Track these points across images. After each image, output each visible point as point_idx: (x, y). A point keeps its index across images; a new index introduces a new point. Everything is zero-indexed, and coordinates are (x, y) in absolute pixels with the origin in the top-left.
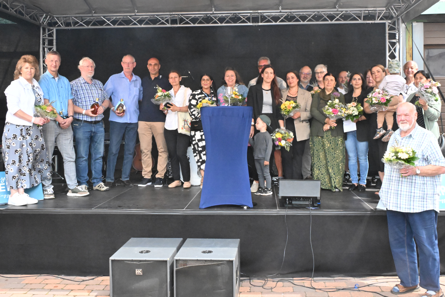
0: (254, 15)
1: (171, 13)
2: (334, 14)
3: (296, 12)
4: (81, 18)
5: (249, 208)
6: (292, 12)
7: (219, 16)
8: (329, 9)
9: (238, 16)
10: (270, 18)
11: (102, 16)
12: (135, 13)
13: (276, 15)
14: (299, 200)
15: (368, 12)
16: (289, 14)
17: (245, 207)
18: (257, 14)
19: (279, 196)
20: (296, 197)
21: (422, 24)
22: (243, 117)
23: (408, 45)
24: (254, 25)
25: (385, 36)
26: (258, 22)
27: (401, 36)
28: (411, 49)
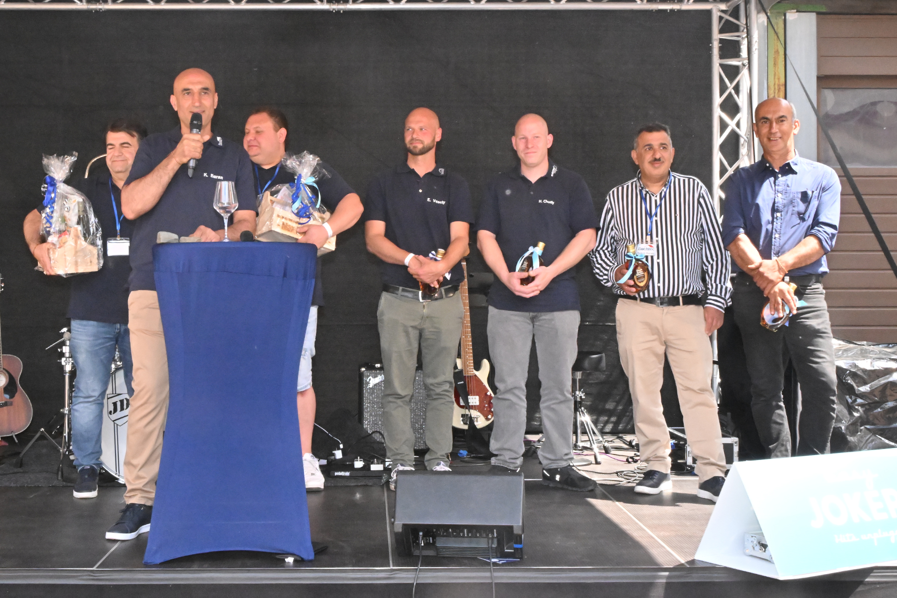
5: (300, 562)
14: (457, 536)
17: (290, 560)
19: (396, 523)
20: (446, 527)
21: (813, 16)
22: (285, 275)
23: (775, 75)
24: (334, 9)
25: (711, 49)
26: (346, 1)
27: (754, 49)
28: (783, 88)
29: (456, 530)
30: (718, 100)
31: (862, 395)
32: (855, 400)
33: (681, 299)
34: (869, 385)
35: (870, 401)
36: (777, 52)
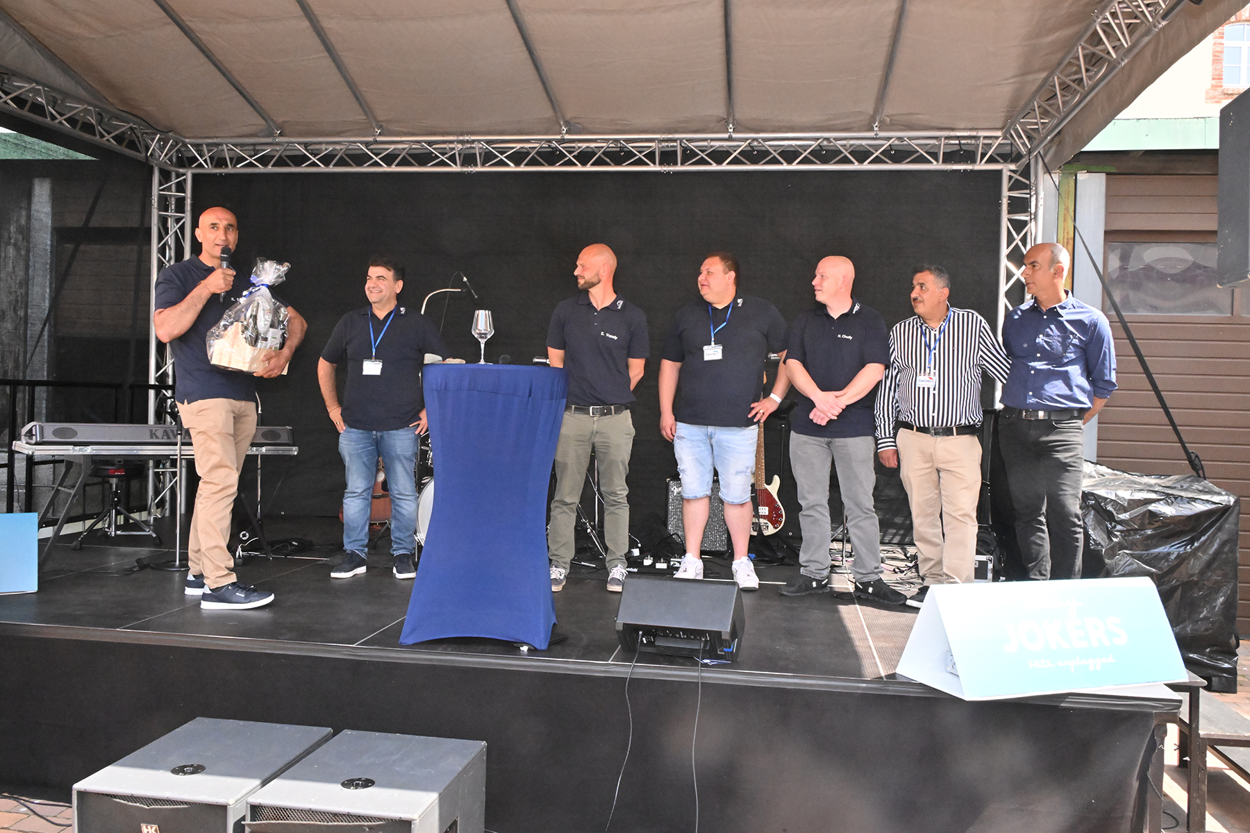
0: (667, 146)
1: (461, 138)
2: (870, 145)
3: (770, 140)
4: (251, 148)
5: (533, 651)
6: (760, 138)
7: (579, 148)
8: (854, 132)
9: (625, 147)
10: (706, 155)
11: (299, 144)
12: (375, 136)
13: (722, 146)
14: (674, 636)
15: (957, 142)
16: (755, 143)
17: (525, 649)
18: (675, 144)
19: (618, 621)
20: (665, 629)
21: (1103, 176)
22: (530, 395)
23: (1064, 230)
24: (665, 171)
25: (1000, 205)
26: (675, 164)
27: (1039, 205)
28: (1071, 242)
29: (675, 631)
30: (1005, 251)
31: (1121, 522)
32: (1115, 527)
33: (954, 429)
34: (1128, 513)
35: (1129, 528)
36: (1067, 209)
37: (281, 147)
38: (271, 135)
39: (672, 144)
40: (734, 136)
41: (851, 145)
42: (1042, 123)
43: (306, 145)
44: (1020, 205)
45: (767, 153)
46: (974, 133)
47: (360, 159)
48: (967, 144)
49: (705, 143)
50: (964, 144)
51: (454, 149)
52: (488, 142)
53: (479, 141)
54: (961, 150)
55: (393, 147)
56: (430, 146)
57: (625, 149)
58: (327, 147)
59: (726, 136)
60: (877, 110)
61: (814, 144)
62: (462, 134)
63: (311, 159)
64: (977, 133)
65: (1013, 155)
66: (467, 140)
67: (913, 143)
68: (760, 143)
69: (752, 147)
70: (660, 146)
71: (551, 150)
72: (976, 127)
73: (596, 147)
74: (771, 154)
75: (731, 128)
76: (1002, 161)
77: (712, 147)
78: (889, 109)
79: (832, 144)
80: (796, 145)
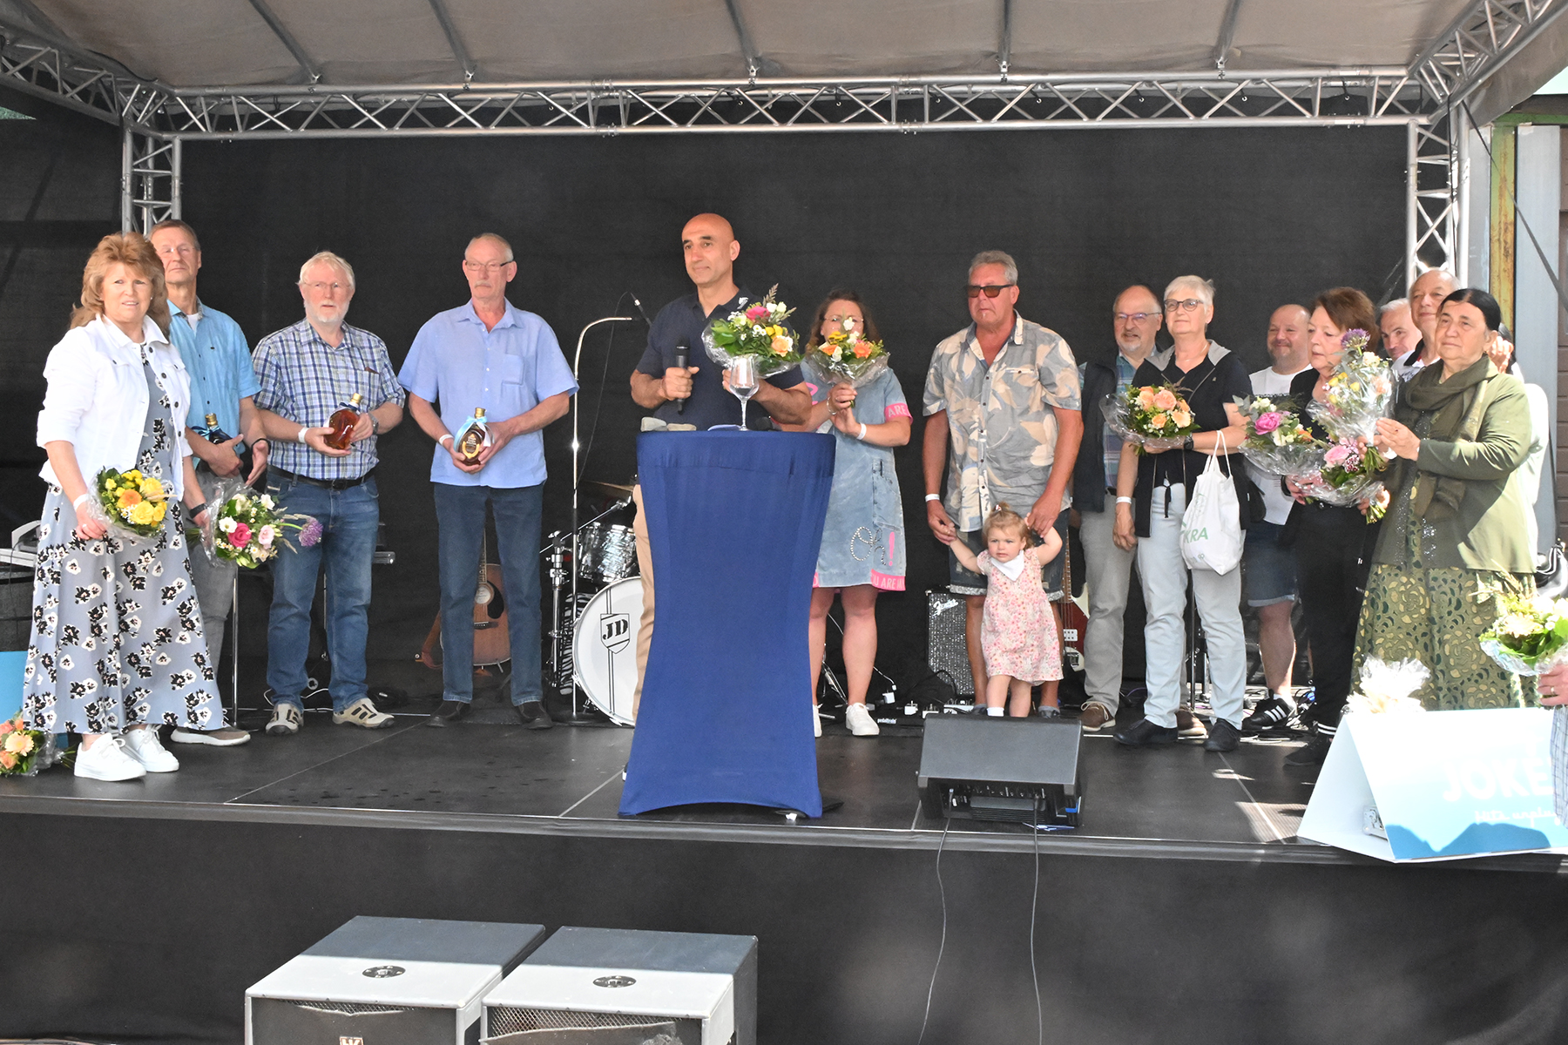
0: (908, 93)
1: (597, 84)
2: (1209, 89)
3: (1065, 83)
4: (271, 100)
5: (804, 819)
6: (1048, 81)
7: (774, 96)
8: (1188, 71)
9: (846, 95)
10: (967, 106)
11: (347, 94)
12: (465, 82)
13: (990, 92)
14: (997, 795)
15: (1340, 83)
16: (1040, 88)
17: (792, 817)
18: (919, 89)
19: (921, 776)
20: (983, 783)
21: (1557, 129)
22: (791, 471)
23: (1500, 210)
24: (905, 130)
25: (1405, 177)
26: (921, 120)
27: (1464, 176)
28: (1511, 228)
29: (999, 787)
30: (1414, 245)
36: (1504, 180)
37: (318, 99)
38: (304, 80)
39: (914, 89)
40: (1010, 78)
41: (1184, 90)
42: (1466, 59)
43: (355, 96)
44: (1434, 177)
45: (1057, 102)
46: (1365, 72)
47: (441, 115)
48: (1356, 86)
49: (964, 88)
50: (1350, 87)
51: (585, 99)
52: (635, 89)
53: (624, 88)
54: (1346, 94)
55: (489, 97)
56: (547, 96)
57: (845, 98)
58: (388, 98)
59: (998, 78)
60: (1223, 39)
61: (1130, 89)
62: (598, 79)
63: (365, 116)
64: (1371, 71)
65: (1424, 104)
66: (607, 87)
67: (1274, 86)
68: (1047, 87)
69: (1034, 93)
70: (897, 92)
71: (730, 99)
72: (1370, 63)
73: (799, 95)
74: (1063, 103)
75: (1004, 67)
76: (1406, 111)
77: (974, 93)
78: (1242, 38)
79: (1154, 88)
80: (1100, 90)
